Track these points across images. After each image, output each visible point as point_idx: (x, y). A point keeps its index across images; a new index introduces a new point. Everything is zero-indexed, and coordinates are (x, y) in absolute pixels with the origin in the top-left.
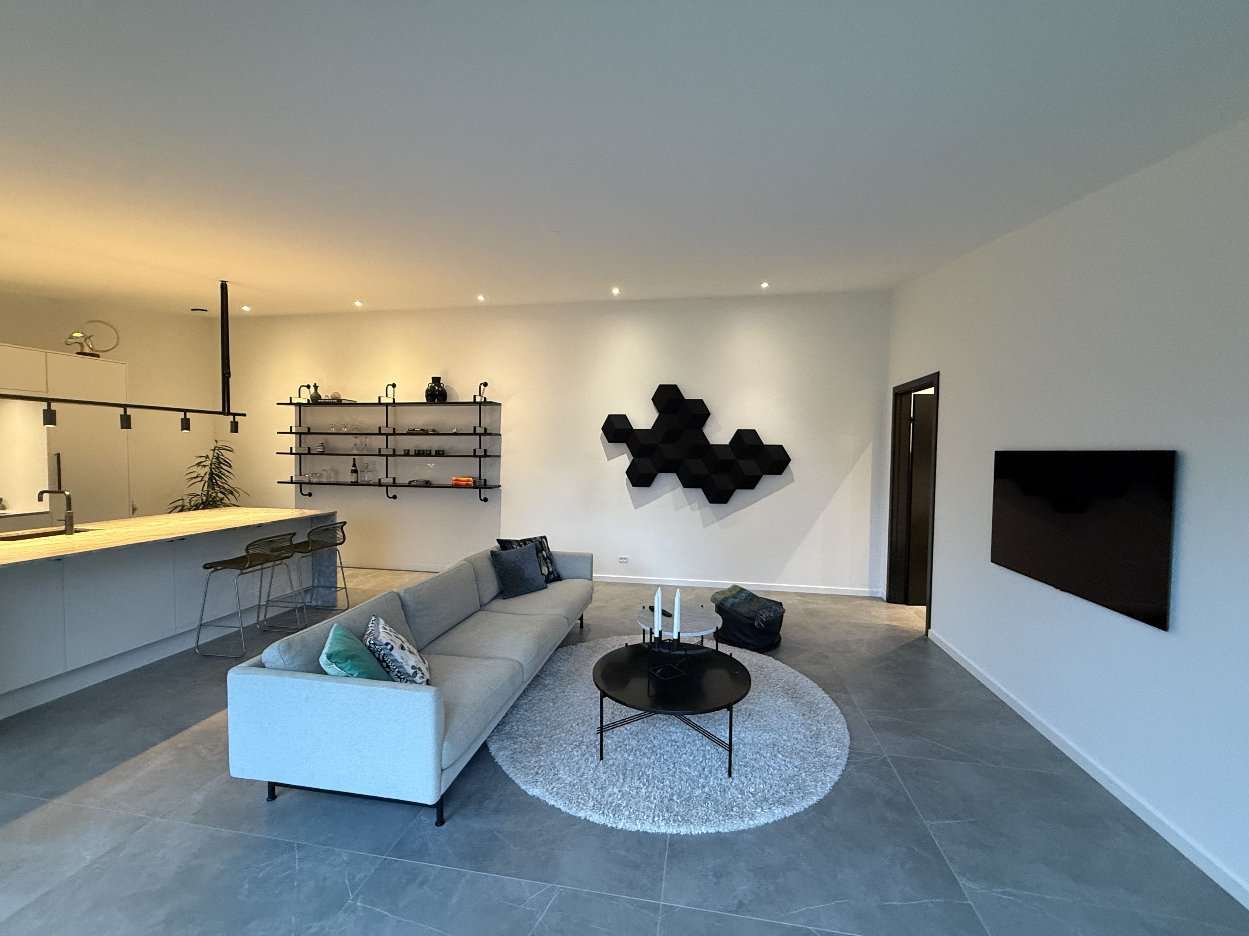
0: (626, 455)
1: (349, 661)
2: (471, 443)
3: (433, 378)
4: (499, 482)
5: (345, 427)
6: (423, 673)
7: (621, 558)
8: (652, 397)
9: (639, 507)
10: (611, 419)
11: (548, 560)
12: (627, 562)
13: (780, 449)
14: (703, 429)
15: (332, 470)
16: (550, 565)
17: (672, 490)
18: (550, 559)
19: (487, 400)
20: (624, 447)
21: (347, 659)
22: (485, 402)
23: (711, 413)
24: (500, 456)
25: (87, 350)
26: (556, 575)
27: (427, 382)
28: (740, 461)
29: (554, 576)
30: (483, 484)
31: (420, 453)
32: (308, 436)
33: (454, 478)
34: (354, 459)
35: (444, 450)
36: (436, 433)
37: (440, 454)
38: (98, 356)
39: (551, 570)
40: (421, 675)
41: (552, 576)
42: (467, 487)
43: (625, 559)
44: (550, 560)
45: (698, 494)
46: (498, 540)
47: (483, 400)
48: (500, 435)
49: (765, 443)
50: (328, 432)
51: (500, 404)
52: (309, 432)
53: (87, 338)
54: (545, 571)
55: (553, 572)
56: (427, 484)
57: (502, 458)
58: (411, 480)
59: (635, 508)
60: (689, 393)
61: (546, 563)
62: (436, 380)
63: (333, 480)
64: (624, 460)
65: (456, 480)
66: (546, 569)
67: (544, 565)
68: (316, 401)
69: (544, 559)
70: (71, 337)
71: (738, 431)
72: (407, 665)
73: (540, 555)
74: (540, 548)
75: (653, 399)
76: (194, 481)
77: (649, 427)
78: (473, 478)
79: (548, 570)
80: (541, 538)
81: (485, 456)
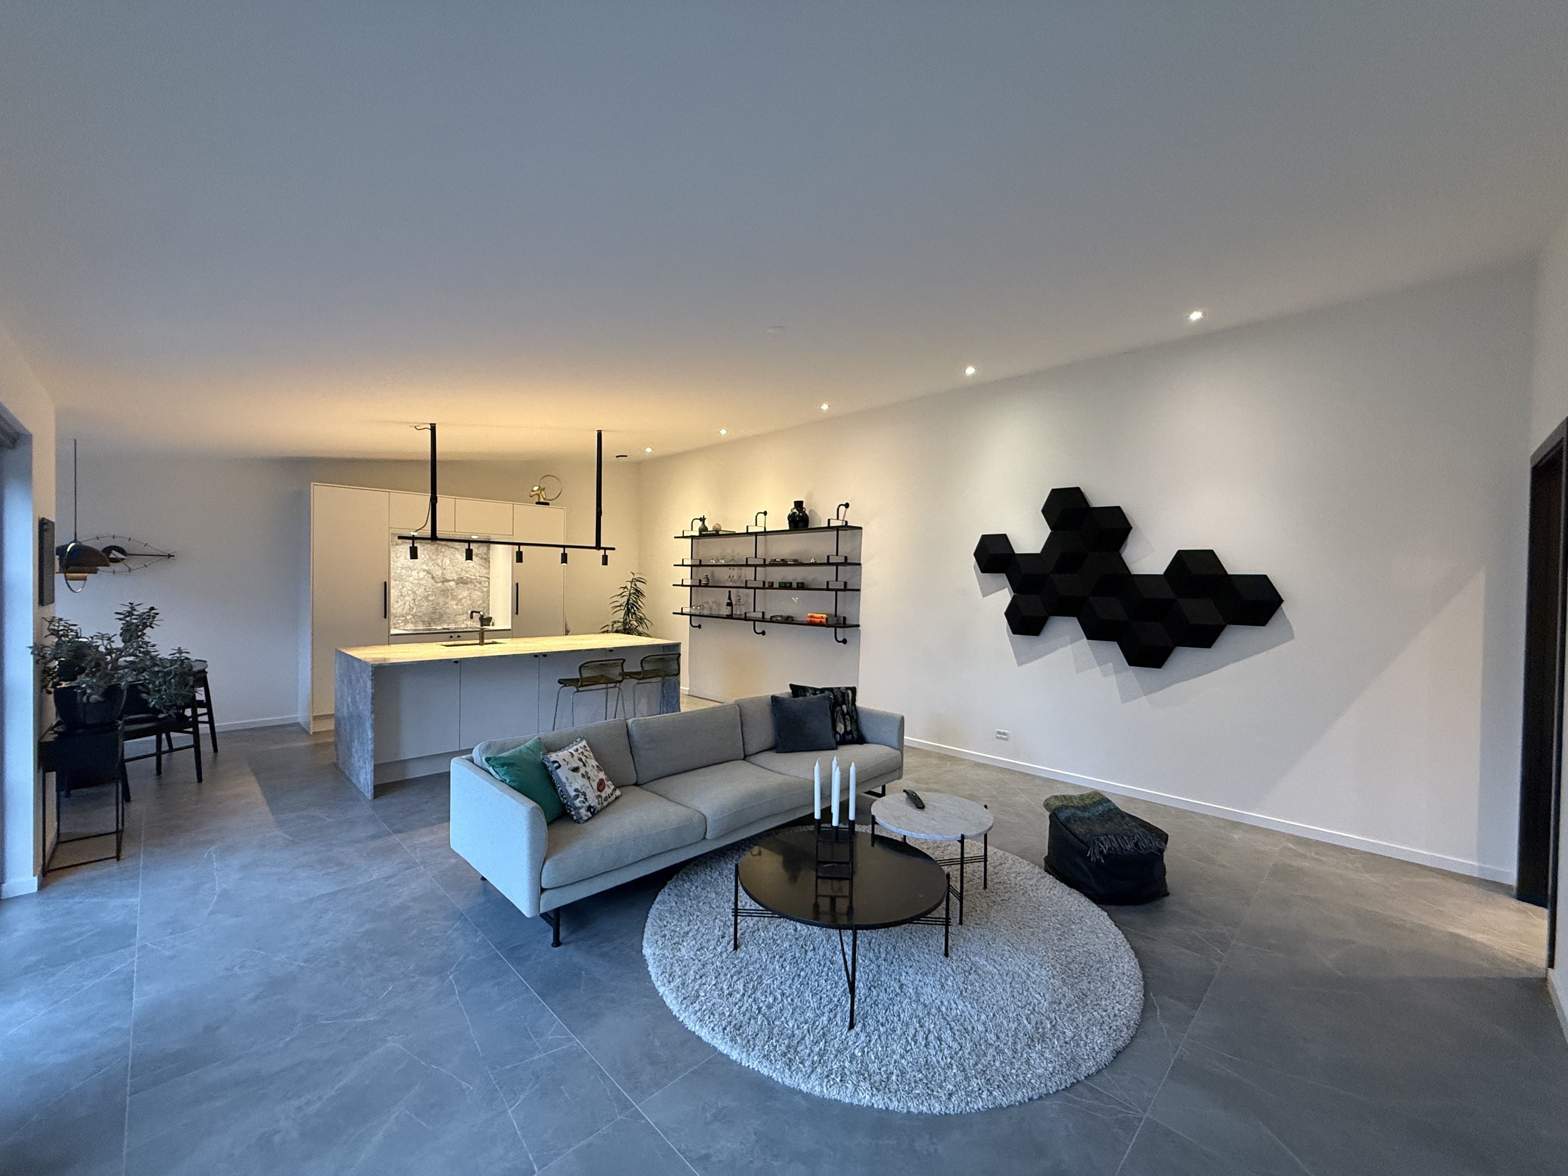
0: (1007, 589)
1: (505, 768)
2: (825, 575)
3: (795, 502)
4: (858, 621)
5: (723, 559)
6: (586, 799)
7: (999, 733)
8: (1041, 509)
9: (1023, 664)
10: (985, 540)
11: (847, 716)
12: (1006, 739)
13: (1262, 583)
14: (1121, 551)
15: (714, 602)
16: (848, 723)
17: (1072, 643)
18: (854, 715)
19: (849, 524)
20: (1003, 578)
21: (503, 765)
22: (846, 527)
23: (1132, 525)
24: (859, 590)
25: (542, 500)
26: (855, 736)
27: (790, 508)
28: (1179, 600)
29: (853, 737)
30: (842, 622)
31: (786, 586)
32: (700, 568)
33: (809, 614)
34: (730, 592)
35: (803, 583)
36: (797, 563)
37: (801, 586)
38: (547, 504)
39: (849, 729)
40: (582, 799)
41: (850, 737)
42: (821, 624)
43: (1004, 734)
44: (852, 717)
45: (1113, 650)
46: (792, 686)
47: (844, 524)
48: (860, 564)
49: (1229, 573)
50: (709, 564)
51: (861, 528)
52: (700, 565)
53: (541, 489)
54: (841, 728)
55: (851, 732)
56: (788, 620)
57: (862, 592)
58: (773, 615)
59: (1019, 665)
60: (1099, 498)
61: (844, 719)
62: (799, 505)
63: (715, 613)
64: (1004, 597)
65: (811, 617)
66: (842, 727)
67: (840, 722)
68: (704, 534)
69: (842, 715)
70: (533, 491)
71: (1179, 552)
72: (571, 786)
73: (838, 708)
74: (840, 699)
75: (1044, 511)
76: (619, 608)
77: (1038, 550)
78: (827, 614)
79: (845, 729)
80: (847, 688)
81: (845, 589)
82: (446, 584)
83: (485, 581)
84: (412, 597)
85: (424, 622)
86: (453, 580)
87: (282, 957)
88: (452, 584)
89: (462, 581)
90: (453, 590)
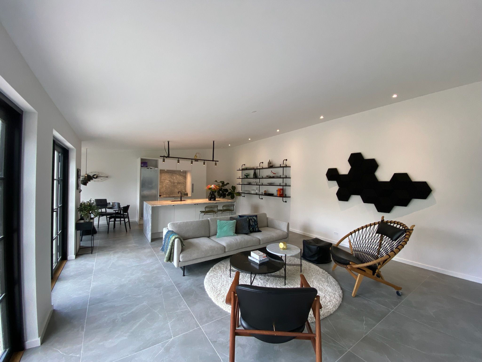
82: (174, 184)
83: (185, 183)
84: (165, 187)
85: (168, 195)
86: (176, 183)
87: (123, 280)
88: (176, 184)
89: (179, 183)
90: (176, 185)
